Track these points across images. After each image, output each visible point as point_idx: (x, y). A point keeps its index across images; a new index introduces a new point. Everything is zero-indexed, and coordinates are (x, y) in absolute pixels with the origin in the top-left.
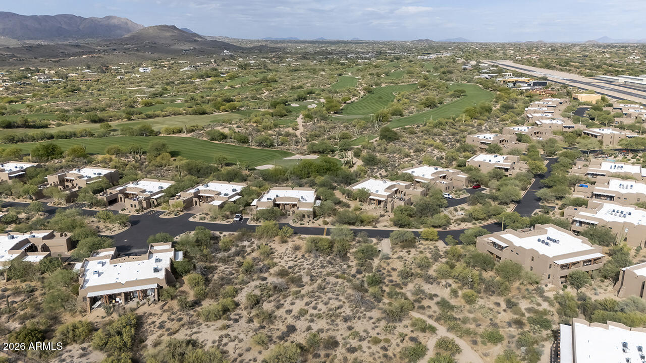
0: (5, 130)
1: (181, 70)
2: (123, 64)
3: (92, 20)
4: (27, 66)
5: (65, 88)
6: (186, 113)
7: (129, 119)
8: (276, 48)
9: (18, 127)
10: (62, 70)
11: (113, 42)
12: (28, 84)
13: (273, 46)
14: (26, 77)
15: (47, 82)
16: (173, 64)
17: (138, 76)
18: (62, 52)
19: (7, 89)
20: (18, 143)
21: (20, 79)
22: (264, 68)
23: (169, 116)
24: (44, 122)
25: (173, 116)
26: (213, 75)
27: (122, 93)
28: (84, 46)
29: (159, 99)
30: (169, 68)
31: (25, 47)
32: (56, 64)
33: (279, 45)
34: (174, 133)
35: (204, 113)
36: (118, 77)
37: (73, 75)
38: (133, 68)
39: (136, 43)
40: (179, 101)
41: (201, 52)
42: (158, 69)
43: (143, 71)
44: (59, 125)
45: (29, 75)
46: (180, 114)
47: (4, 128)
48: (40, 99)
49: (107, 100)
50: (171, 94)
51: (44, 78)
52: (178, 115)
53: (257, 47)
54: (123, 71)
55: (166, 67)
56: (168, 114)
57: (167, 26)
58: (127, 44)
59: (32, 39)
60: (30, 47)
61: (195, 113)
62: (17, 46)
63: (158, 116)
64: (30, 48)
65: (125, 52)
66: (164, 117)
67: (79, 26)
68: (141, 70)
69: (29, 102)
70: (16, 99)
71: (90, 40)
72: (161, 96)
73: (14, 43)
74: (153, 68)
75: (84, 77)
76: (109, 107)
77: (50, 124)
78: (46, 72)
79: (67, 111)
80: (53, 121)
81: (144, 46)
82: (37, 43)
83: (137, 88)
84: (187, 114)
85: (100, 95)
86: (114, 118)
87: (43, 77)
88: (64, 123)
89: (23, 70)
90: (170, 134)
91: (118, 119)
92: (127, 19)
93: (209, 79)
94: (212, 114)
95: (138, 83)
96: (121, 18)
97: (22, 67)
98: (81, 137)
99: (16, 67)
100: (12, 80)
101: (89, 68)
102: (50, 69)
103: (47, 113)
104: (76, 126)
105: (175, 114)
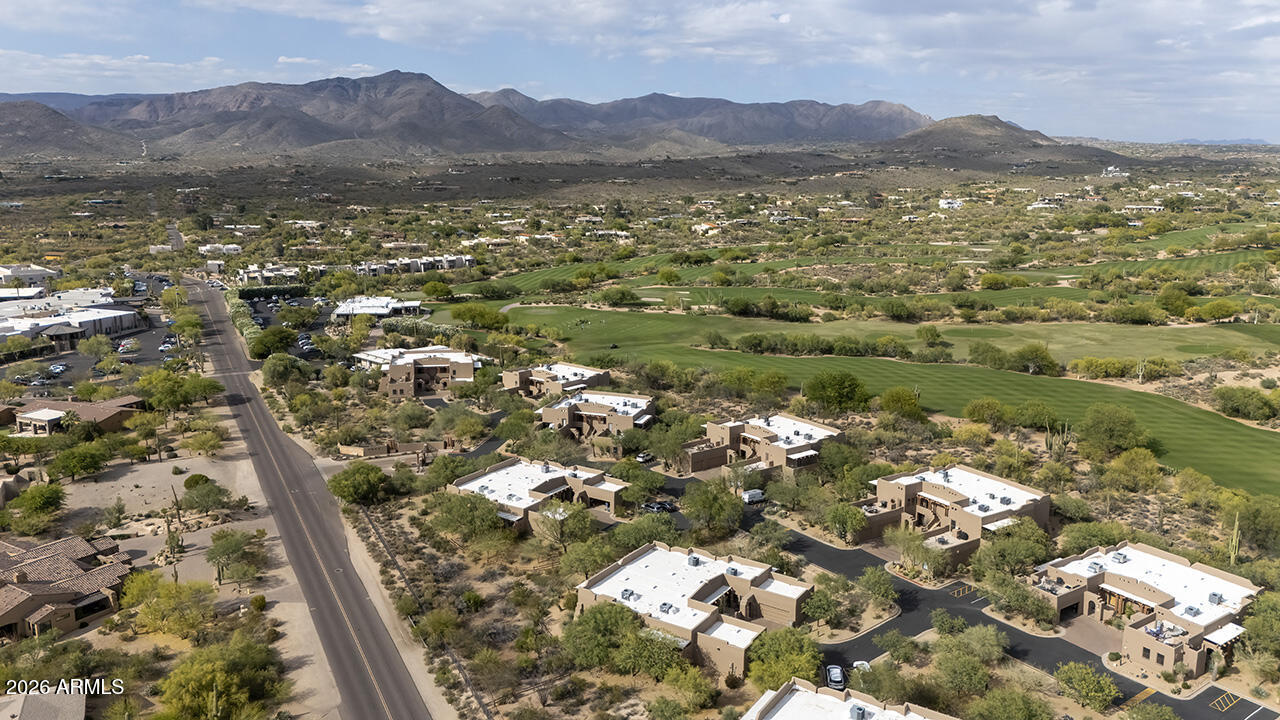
0: (737, 318)
1: (1029, 208)
2: (906, 191)
3: (845, 109)
4: (748, 190)
5: (815, 235)
6: (1095, 317)
7: (970, 320)
8: (1223, 163)
9: (759, 315)
10: (805, 200)
11: (879, 148)
12: (755, 224)
13: (1213, 159)
14: (749, 211)
15: (783, 222)
16: (1003, 194)
17: (943, 216)
18: (795, 167)
19: (724, 231)
20: (766, 354)
21: (740, 214)
22: (1230, 210)
23: (1055, 319)
24: (801, 309)
25: (1065, 322)
26: (1111, 224)
27: (927, 253)
28: (829, 156)
29: (1015, 274)
30: (998, 202)
31: (739, 157)
32: (793, 188)
33: (1231, 156)
34: (1107, 375)
35: (1143, 321)
36: (906, 218)
37: (824, 210)
38: (926, 199)
39: (920, 149)
40: (1064, 284)
41: (1051, 170)
42: (976, 202)
43: (946, 207)
44: (829, 318)
45: (753, 207)
46: (1082, 318)
47: (734, 313)
48: (781, 256)
49: (903, 267)
50: (1036, 262)
51: (779, 214)
52: (1076, 319)
53: (1176, 159)
54: (909, 205)
55: (990, 199)
56: (1054, 316)
57: (982, 118)
58: (902, 152)
59: (747, 143)
60: (748, 156)
61: (1121, 319)
62: (726, 155)
63: (1031, 318)
64: (747, 159)
65: (907, 168)
66: (1044, 320)
67: (821, 120)
68: (943, 203)
69: (763, 260)
70: (742, 254)
71: (837, 145)
72: (1014, 266)
73: (723, 151)
74: (965, 201)
75: (843, 215)
76: (916, 285)
77: (812, 314)
78: (778, 203)
79: (837, 287)
80: (815, 307)
81: (935, 157)
82: (756, 151)
83: (950, 243)
84: (1098, 318)
85: (885, 255)
86: (935, 312)
87: (776, 213)
88: (836, 313)
89: (742, 197)
90: (1097, 377)
91: (943, 316)
92: (904, 106)
93: (1102, 232)
94: (1165, 324)
95: (949, 231)
96: (893, 105)
97: (740, 193)
98: (884, 355)
99: (730, 192)
100: (730, 216)
101: (847, 197)
102: (783, 197)
103: (801, 287)
104: (861, 324)
105: (1070, 317)
